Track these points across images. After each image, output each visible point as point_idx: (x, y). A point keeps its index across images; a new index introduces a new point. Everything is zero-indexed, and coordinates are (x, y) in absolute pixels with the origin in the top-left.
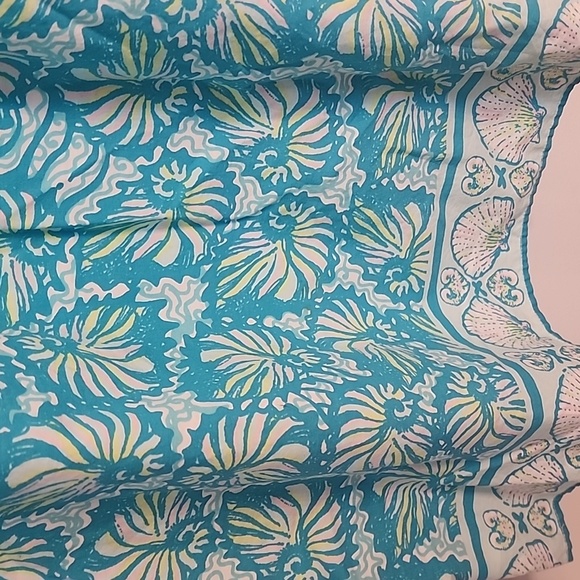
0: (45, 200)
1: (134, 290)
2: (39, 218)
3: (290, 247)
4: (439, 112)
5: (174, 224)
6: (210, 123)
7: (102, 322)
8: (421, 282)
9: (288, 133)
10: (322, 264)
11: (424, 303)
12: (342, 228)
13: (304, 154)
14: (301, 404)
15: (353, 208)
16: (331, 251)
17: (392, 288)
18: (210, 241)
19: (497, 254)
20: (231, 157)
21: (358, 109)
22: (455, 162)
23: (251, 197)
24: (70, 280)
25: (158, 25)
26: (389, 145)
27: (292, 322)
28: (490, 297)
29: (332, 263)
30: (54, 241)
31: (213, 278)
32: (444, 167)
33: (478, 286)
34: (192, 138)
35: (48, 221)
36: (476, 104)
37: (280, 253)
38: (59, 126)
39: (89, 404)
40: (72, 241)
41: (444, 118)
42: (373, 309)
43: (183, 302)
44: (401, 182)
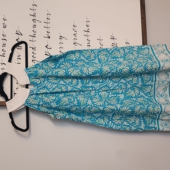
0: (109, 87)
1: (117, 95)
2: (108, 89)
3: (134, 91)
4: (152, 76)
5: (121, 89)
6: (124, 79)
7: (114, 98)
8: (152, 95)
9: (133, 79)
10: (138, 93)
11: (153, 97)
12: (140, 89)
13: (135, 81)
14: (131, 106)
15: (141, 87)
16: (140, 91)
17: (148, 96)
18: (125, 90)
19: (165, 92)
20: (127, 82)
21: (141, 76)
22: (155, 81)
23: (129, 86)
24: (111, 94)
25: (117, 73)
26: (145, 80)
27: (134, 99)
28: (163, 97)
29: (140, 93)
30: (110, 91)
31: (125, 94)
32: (154, 82)
33: (161, 96)
34: (122, 81)
35: (109, 89)
36: (158, 74)
37: (133, 92)
38: (110, 81)
39: (111, 105)
40: (111, 91)
41: (153, 76)
42: (145, 98)
43: (122, 97)
44: (147, 84)
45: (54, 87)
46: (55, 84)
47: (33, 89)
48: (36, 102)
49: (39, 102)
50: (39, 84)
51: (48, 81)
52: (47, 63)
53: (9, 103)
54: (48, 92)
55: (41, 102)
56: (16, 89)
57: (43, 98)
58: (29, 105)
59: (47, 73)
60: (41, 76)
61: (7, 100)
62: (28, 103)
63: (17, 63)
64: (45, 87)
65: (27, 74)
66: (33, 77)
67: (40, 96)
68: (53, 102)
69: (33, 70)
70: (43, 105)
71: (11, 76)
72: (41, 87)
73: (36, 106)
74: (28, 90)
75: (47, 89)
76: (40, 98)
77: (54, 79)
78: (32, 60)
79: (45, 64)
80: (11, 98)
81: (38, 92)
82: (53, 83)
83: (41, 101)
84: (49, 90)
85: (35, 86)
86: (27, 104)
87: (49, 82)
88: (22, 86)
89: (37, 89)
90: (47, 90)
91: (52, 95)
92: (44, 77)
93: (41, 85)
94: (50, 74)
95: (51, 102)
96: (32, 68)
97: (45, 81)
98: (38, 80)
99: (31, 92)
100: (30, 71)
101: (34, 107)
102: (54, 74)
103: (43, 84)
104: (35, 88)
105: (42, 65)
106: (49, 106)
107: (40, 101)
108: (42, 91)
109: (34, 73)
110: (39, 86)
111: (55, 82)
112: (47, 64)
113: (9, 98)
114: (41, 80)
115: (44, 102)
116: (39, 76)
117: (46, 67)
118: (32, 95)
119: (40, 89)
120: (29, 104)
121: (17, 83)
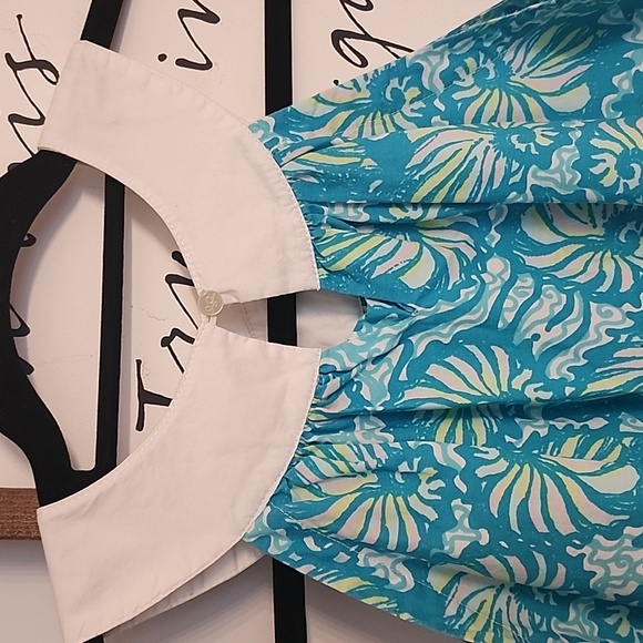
45: (597, 337)
46: (602, 298)
47: (351, 349)
48: (398, 519)
49: (432, 515)
50: (425, 295)
51: (518, 269)
52: (499, 64)
53: (72, 515)
54: (530, 392)
55: (453, 523)
56: (166, 342)
57: (481, 472)
58: (308, 556)
59: (526, 160)
60: (444, 205)
61: (57, 478)
62: (305, 524)
63: (181, 62)
64: (492, 334)
65: (294, 178)
66: (351, 214)
67: (445, 451)
68: (613, 532)
69: (352, 132)
70: (490, 561)
71: (115, 195)
72: (445, 333)
73: (387, 561)
74: (297, 368)
75: (521, 354)
76: (444, 472)
77: (589, 245)
78: (338, 36)
79: (480, 75)
80: (108, 456)
81: (410, 395)
82: (589, 291)
83: (460, 510)
84: (539, 375)
85: (373, 321)
86: (284, 543)
87: (537, 273)
88: (234, 315)
89: (395, 357)
90: (514, 373)
91: (570, 432)
92: (476, 213)
93: (444, 307)
94: (560, 173)
95: (586, 532)
96: (344, 115)
97: (482, 258)
98: (409, 248)
99: (335, 383)
100: (322, 146)
101: (366, 572)
102: (607, 182)
103: (467, 294)
104: (382, 347)
105: (449, 78)
106: (551, 574)
107: (443, 508)
108: (459, 381)
109: (368, 163)
110: (421, 313)
111: (602, 276)
112: (504, 71)
113: (84, 455)
114: (448, 255)
115: (498, 526)
116: (426, 204)
117: (494, 101)
118: (346, 420)
119: (437, 352)
120: (310, 542)
121: (171, 279)
